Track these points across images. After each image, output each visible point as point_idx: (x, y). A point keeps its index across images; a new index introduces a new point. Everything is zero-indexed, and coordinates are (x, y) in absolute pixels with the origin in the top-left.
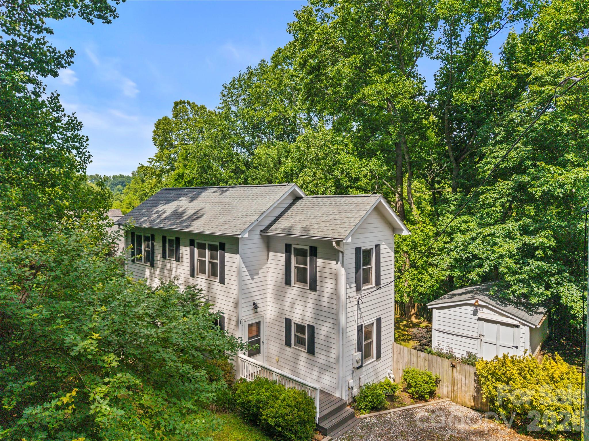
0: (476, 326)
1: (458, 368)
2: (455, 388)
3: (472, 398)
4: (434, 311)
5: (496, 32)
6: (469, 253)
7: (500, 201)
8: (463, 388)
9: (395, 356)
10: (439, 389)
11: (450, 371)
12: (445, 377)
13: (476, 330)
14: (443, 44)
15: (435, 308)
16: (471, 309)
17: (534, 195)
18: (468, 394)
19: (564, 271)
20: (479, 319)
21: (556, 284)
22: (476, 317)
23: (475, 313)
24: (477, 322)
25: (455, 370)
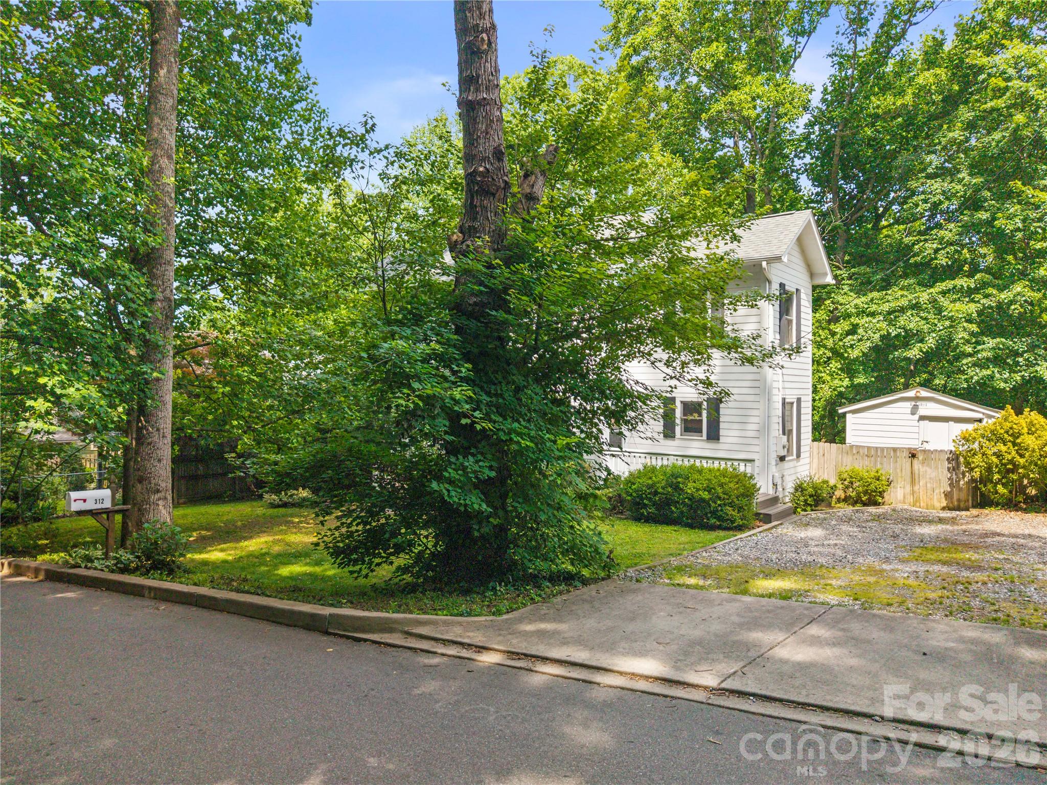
0: (916, 430)
1: (921, 458)
2: (916, 488)
3: (943, 495)
4: (848, 416)
5: (927, 14)
6: (899, 328)
7: (943, 252)
8: (929, 485)
9: (815, 461)
10: (890, 495)
11: (909, 464)
12: (900, 474)
13: (916, 436)
14: (843, 34)
15: (850, 412)
16: (908, 405)
17: (1004, 230)
18: (937, 491)
19: (1038, 347)
20: (922, 418)
21: (1027, 365)
22: (916, 417)
23: (914, 411)
24: (917, 424)
25: (915, 461)
